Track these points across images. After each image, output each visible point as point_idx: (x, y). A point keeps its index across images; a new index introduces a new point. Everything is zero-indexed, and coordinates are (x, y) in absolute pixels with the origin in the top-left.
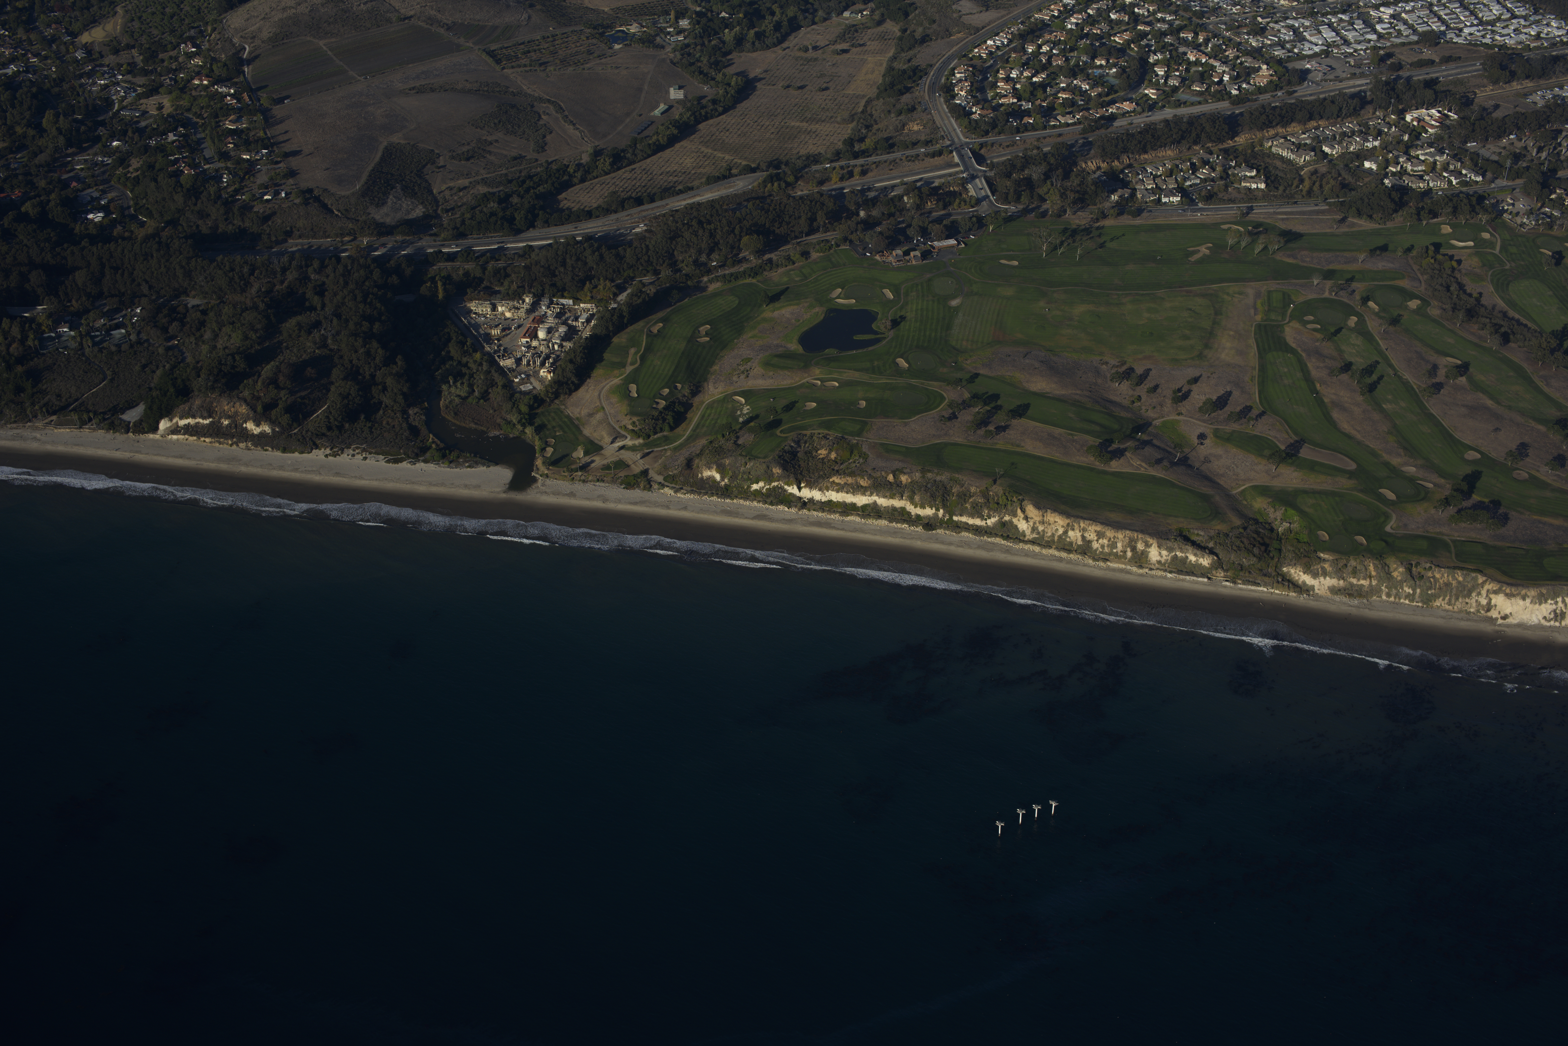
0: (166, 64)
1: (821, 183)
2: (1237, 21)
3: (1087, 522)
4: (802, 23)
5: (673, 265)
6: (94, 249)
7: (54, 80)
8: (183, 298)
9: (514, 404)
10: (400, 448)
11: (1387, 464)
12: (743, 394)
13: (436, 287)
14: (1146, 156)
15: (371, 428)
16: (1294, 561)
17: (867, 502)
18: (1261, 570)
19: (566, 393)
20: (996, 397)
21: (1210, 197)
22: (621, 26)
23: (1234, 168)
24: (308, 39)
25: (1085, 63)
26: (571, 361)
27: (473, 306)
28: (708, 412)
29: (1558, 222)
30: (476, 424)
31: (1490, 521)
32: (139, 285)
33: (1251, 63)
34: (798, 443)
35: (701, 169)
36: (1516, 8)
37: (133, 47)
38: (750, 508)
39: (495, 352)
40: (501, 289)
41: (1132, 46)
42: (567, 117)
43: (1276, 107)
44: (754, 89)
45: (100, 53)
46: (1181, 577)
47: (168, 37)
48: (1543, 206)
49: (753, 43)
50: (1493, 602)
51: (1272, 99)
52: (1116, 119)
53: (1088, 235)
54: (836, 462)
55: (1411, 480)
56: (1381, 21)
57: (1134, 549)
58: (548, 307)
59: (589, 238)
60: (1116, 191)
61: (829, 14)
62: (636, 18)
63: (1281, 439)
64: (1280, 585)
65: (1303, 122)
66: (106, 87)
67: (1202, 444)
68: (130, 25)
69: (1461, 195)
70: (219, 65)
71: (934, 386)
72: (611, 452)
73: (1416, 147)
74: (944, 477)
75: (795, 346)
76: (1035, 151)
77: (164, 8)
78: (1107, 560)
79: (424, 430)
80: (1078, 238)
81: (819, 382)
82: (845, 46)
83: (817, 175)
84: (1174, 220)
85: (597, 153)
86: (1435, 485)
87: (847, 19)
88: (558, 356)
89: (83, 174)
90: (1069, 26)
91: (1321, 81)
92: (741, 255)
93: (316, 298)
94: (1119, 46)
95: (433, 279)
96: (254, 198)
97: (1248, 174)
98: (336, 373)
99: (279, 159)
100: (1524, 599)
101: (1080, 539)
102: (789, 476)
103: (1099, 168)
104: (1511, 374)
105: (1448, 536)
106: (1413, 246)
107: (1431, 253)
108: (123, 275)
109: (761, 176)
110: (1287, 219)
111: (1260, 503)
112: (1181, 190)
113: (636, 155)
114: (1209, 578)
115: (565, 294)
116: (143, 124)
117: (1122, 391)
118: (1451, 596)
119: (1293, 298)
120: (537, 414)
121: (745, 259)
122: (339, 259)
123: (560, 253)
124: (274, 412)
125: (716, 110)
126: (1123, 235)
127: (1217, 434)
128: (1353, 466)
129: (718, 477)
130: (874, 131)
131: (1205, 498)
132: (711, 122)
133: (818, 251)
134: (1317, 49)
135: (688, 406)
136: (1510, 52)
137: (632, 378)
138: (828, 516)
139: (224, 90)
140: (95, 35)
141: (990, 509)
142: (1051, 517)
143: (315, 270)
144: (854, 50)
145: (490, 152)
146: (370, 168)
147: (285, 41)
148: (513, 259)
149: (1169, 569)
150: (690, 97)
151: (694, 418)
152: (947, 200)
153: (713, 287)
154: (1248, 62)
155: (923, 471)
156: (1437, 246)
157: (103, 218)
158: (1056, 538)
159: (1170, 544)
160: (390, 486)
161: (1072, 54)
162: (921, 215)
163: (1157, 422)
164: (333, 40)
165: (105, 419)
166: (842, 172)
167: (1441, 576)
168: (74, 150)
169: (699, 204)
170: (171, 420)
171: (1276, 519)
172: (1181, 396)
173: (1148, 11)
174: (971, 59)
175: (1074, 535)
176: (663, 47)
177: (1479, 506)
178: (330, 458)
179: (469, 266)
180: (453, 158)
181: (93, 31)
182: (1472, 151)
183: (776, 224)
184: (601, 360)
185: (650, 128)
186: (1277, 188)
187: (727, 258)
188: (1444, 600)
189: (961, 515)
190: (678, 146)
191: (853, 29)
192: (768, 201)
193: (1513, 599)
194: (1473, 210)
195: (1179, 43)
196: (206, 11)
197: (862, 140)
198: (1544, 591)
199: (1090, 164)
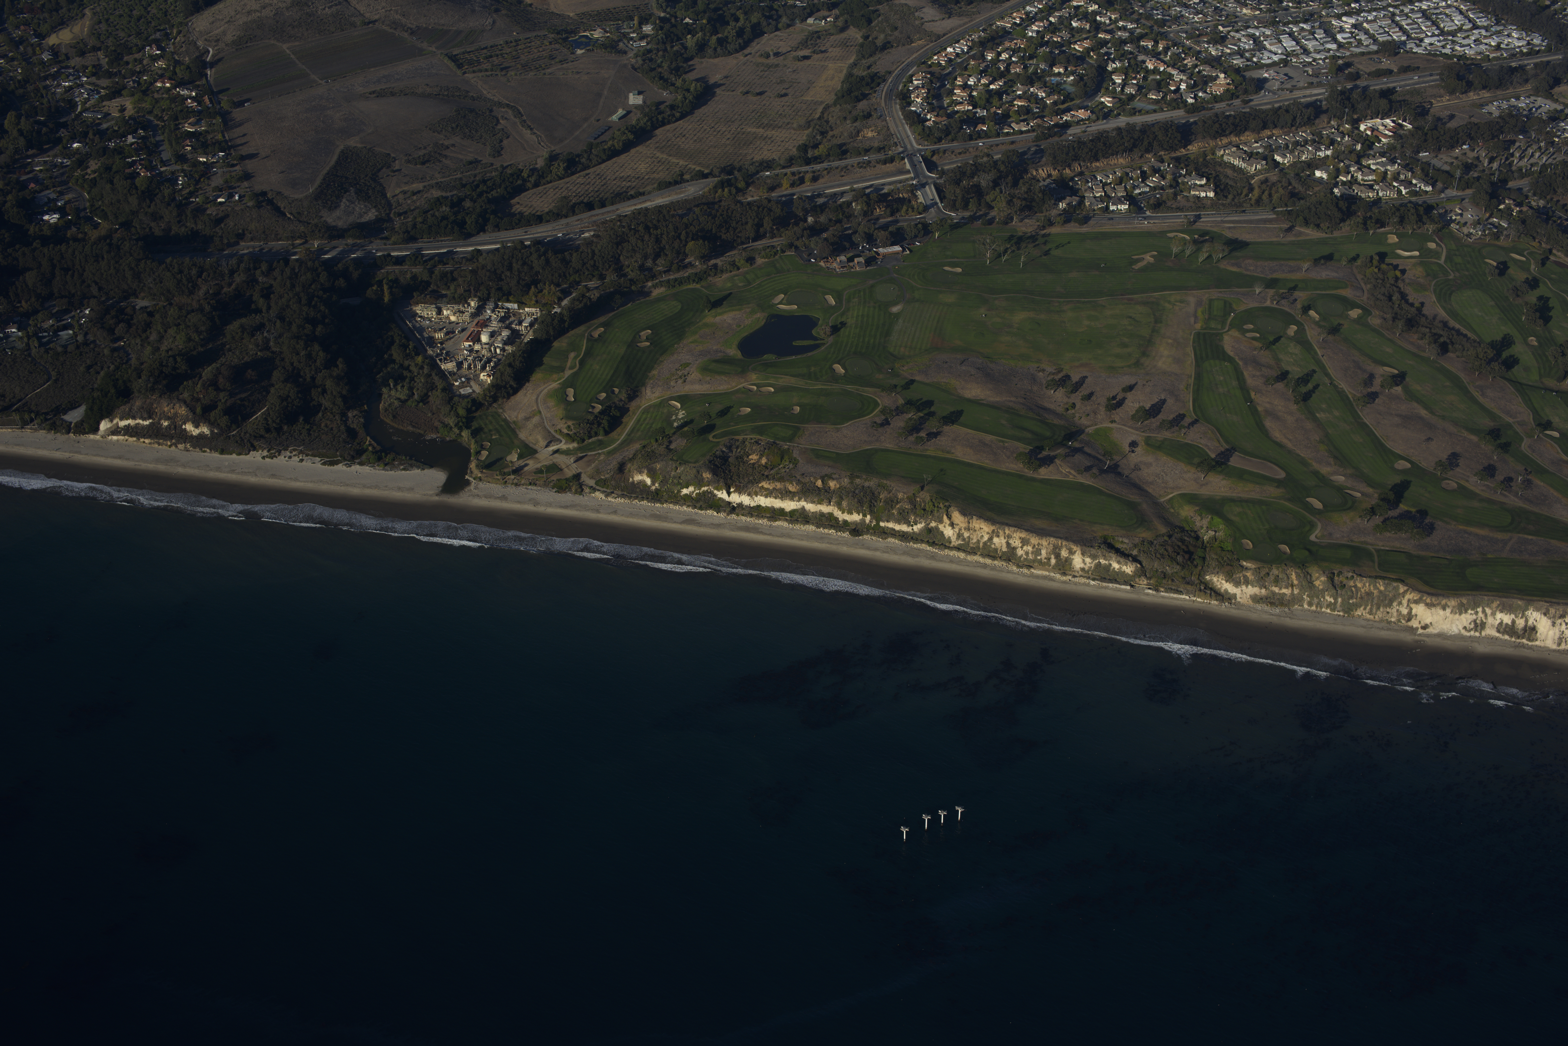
0: (130, 66)
1: (772, 189)
2: (1198, 30)
3: (1012, 529)
4: (765, 30)
5: (619, 270)
6: (46, 250)
7: (19, 81)
8: (132, 299)
9: (452, 407)
10: (337, 450)
11: (1316, 474)
12: (679, 399)
13: (382, 290)
14: (1098, 164)
15: (309, 430)
16: (1217, 570)
17: (795, 508)
18: (1184, 578)
19: (504, 397)
20: (930, 403)
21: (1158, 205)
22: (585, 31)
23: (1184, 176)
24: (272, 42)
25: (1043, 71)
26: (510, 365)
27: (419, 309)
28: (644, 416)
29: (1505, 233)
30: (414, 427)
31: (1415, 531)
32: (89, 286)
33: (1208, 71)
34: (730, 448)
35: (655, 175)
36: (1478, 18)
37: (99, 49)
38: (679, 512)
39: (438, 355)
40: (448, 292)
41: (1092, 54)
42: (525, 121)
43: (1230, 115)
44: (713, 94)
45: (66, 55)
46: (1104, 584)
47: (134, 40)
48: (1491, 216)
49: (715, 49)
50: (1414, 612)
51: (1227, 108)
52: (1070, 126)
53: (1033, 242)
54: (767, 468)
55: (1340, 489)
56: (1342, 30)
57: (1058, 556)
58: (493, 311)
59: (537, 242)
60: (1064, 198)
61: (793, 20)
62: (599, 23)
63: (1212, 447)
64: (1202, 593)
65: (1258, 130)
66: (70, 88)
67: (1133, 452)
68: (97, 27)
69: (1409, 205)
70: (182, 67)
71: (869, 392)
72: (545, 456)
73: (1368, 157)
74: (872, 483)
75: (733, 352)
76: (985, 159)
77: (131, 11)
78: (1031, 567)
79: (362, 433)
80: (1023, 245)
81: (755, 388)
82: (806, 52)
83: (769, 181)
84: (1121, 227)
85: (553, 158)
86: (1363, 494)
87: (810, 25)
88: (499, 360)
89: (41, 176)
90: (1030, 34)
91: (1278, 90)
92: (687, 261)
93: (261, 301)
94: (1079, 54)
95: (380, 283)
96: (207, 201)
97: (1198, 183)
98: (277, 375)
99: (235, 162)
100: (1444, 609)
101: (1005, 545)
102: (719, 481)
103: (1050, 176)
104: (1448, 384)
105: (1372, 545)
106: (1358, 256)
107: (1375, 262)
108: (73, 276)
109: (712, 181)
110: (1234, 228)
111: (1187, 512)
112: (1130, 198)
113: (591, 160)
114: (1132, 586)
115: (511, 298)
116: (105, 126)
117: (1057, 398)
118: (1372, 605)
119: (1234, 306)
120: (474, 417)
121: (690, 265)
122: (287, 262)
123: (506, 257)
124: (213, 414)
125: (674, 115)
126: (1069, 243)
127: (1148, 442)
128: (1282, 475)
129: (648, 481)
130: (828, 137)
131: (1132, 505)
132: (668, 127)
133: (763, 257)
134: (1276, 58)
135: (624, 411)
136: (1469, 62)
137: (570, 383)
138: (757, 521)
139: (185, 92)
140: (63, 37)
141: (916, 515)
142: (977, 524)
143: (263, 273)
144: (815, 56)
145: (446, 157)
146: (325, 171)
147: (249, 44)
148: (461, 263)
149: (1092, 577)
150: (648, 103)
151: (630, 422)
152: (895, 207)
153: (657, 292)
154: (1206, 70)
155: (852, 477)
156: (1382, 256)
157: (59, 219)
158: (981, 545)
159: (1093, 551)
160: (325, 488)
161: (1031, 62)
162: (869, 221)
163: (1090, 430)
164: (297, 43)
165: (46, 420)
166: (793, 178)
167: (1363, 585)
168: (34, 151)
169: (647, 209)
170: (111, 421)
171: (1202, 527)
172: (1115, 404)
173: (1110, 19)
174: (930, 66)
175: (999, 542)
176: (625, 53)
177: (1406, 515)
178: (267, 460)
179: (417, 270)
180: (408, 161)
181: (61, 33)
182: (1424, 160)
183: (723, 230)
184: (541, 364)
185: (607, 133)
186: (1226, 197)
187: (672, 263)
188: (1365, 609)
189: (888, 521)
190: (633, 151)
191: (816, 36)
192: (716, 206)
193: (1433, 609)
194: (1420, 220)
195: (1139, 52)
196: (173, 14)
197: (816, 146)
198: (1465, 601)
199: (1040, 171)
